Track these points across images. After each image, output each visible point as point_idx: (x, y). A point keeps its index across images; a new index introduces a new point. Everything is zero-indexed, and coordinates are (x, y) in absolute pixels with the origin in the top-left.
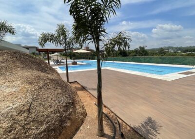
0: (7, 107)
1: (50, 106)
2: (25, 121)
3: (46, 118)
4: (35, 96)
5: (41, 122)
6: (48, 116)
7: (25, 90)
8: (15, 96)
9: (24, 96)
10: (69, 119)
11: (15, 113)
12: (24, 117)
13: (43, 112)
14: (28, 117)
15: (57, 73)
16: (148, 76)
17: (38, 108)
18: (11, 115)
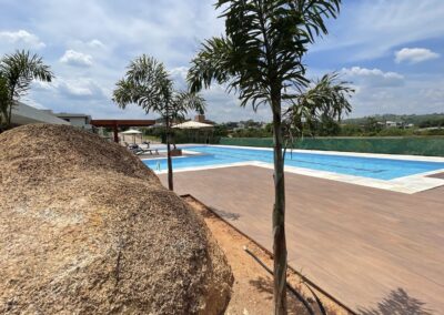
0: (66, 267)
1: (161, 261)
2: (111, 302)
3: (156, 292)
4: (125, 237)
5: (146, 303)
6: (159, 288)
7: (101, 219)
8: (80, 236)
9: (100, 235)
10: (202, 292)
11: (86, 283)
12: (108, 292)
13: (147, 277)
14: (116, 292)
15: (155, 175)
16: (356, 182)
17: (135, 268)
18: (78, 289)
